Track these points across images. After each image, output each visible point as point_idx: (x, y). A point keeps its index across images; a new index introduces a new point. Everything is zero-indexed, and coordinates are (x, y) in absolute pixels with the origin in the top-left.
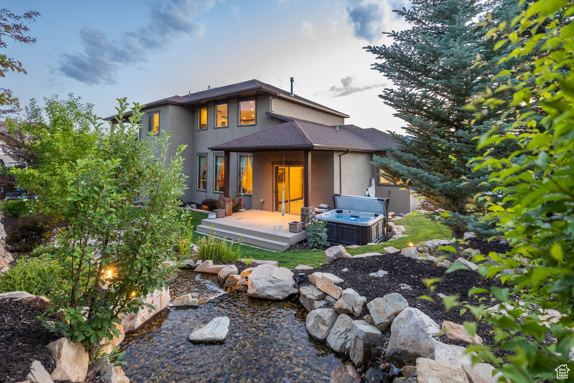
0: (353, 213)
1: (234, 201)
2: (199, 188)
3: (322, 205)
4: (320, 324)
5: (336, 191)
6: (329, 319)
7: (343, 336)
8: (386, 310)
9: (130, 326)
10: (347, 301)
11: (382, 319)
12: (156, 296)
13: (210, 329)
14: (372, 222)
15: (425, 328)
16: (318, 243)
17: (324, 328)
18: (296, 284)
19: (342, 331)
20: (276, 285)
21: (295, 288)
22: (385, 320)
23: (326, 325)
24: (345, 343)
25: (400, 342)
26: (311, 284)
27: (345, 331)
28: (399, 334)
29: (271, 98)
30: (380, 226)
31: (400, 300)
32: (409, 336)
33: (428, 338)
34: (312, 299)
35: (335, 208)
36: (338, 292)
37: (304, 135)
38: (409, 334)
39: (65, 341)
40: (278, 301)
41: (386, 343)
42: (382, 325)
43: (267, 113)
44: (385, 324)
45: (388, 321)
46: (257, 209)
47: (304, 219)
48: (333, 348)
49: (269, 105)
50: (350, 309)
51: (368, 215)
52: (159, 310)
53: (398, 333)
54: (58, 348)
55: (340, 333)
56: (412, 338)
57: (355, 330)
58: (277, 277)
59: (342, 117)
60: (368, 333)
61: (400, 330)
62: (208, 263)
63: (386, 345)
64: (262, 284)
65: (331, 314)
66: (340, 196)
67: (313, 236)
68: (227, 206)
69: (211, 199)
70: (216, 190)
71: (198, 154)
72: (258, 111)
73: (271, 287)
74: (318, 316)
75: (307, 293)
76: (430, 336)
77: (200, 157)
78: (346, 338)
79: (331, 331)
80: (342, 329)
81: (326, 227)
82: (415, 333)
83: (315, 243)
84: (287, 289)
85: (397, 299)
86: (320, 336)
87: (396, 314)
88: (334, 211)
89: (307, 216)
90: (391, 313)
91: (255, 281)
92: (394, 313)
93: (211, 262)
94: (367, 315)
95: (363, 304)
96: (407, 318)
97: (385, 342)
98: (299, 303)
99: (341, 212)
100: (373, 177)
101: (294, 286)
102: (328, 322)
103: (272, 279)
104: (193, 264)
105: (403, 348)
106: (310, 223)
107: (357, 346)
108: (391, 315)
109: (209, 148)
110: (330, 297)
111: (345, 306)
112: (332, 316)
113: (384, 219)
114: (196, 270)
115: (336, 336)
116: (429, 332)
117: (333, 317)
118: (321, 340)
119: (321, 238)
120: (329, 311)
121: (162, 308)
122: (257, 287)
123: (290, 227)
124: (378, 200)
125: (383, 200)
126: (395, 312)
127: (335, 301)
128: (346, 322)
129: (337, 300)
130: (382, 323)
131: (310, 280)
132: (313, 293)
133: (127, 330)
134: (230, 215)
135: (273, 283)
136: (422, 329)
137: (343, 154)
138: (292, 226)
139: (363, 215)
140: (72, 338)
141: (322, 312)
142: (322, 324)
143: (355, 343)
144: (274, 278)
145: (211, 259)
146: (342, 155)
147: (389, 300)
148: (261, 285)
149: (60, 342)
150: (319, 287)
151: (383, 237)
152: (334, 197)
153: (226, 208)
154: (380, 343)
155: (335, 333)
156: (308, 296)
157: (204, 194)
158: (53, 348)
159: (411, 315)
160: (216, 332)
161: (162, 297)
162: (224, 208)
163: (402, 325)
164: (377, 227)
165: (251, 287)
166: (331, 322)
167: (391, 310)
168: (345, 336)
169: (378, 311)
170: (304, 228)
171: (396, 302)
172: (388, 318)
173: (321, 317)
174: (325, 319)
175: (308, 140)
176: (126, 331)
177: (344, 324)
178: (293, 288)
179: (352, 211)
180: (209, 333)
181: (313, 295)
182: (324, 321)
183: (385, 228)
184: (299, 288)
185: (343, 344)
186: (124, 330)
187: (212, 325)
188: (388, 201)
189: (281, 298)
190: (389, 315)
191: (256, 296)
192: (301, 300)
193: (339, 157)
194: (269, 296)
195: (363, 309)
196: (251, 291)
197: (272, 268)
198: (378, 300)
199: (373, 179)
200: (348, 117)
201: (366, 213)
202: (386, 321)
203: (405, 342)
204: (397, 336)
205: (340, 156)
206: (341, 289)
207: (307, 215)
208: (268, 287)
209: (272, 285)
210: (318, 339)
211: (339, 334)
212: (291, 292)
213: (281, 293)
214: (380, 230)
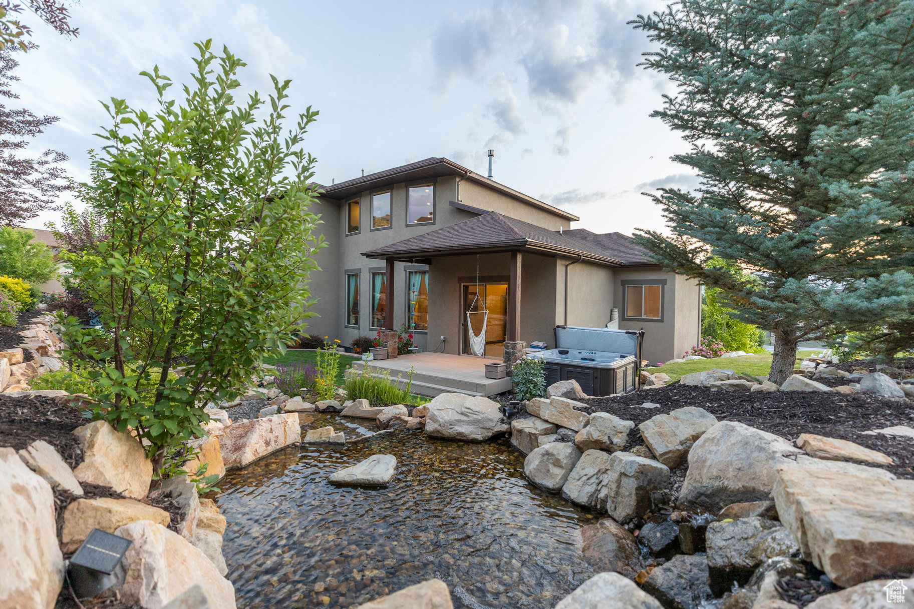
0: (584, 354)
1: (400, 338)
2: (349, 323)
3: (536, 343)
4: (551, 466)
5: (559, 321)
6: (566, 457)
7: (594, 480)
8: (677, 432)
9: (235, 460)
10: (599, 428)
11: (669, 445)
12: (277, 423)
13: (364, 468)
14: (616, 363)
15: (766, 443)
16: (530, 392)
17: (558, 472)
18: (505, 418)
19: (591, 474)
20: (471, 419)
21: (503, 423)
22: (674, 445)
23: (561, 467)
24: (598, 491)
25: (709, 475)
26: (531, 415)
27: (597, 474)
28: (708, 463)
29: (458, 180)
30: (630, 372)
31: (702, 416)
32: (730, 463)
33: (773, 458)
34: (535, 434)
35: (556, 348)
36: (581, 419)
37: (510, 228)
38: (729, 459)
39: (104, 429)
40: (475, 442)
41: (676, 485)
42: (670, 455)
43: (451, 203)
44: (676, 454)
45: (680, 448)
46: (435, 351)
47: (509, 360)
48: (575, 500)
49: (454, 190)
50: (605, 439)
51: (609, 357)
52: (283, 446)
53: (704, 461)
54: (91, 435)
55: (588, 477)
56: (736, 464)
57: (618, 465)
58: (473, 408)
59: (567, 219)
60: (644, 465)
61: (708, 456)
62: (361, 403)
63: (677, 488)
64: (448, 416)
65: (569, 451)
66: (564, 328)
67: (524, 381)
68: (390, 343)
69: (366, 338)
70: (373, 326)
71: (346, 271)
72: (437, 202)
73: (463, 421)
74: (547, 453)
75: (524, 426)
76: (778, 455)
77: (349, 276)
78: (598, 484)
79: (570, 476)
80: (591, 471)
81: (544, 369)
82: (744, 456)
83: (526, 393)
84: (489, 425)
85: (697, 415)
86: (550, 483)
87: (695, 438)
88: (556, 351)
89: (513, 355)
90: (686, 436)
91: (436, 413)
92: (693, 436)
93: (365, 403)
94: (637, 447)
95: (628, 431)
96: (722, 437)
97: (676, 483)
98: (510, 445)
99: (566, 352)
100: (615, 306)
101: (502, 421)
102: (564, 462)
103: (464, 410)
104: (338, 407)
105: (717, 484)
106: (519, 362)
107: (623, 491)
108: (687, 439)
109: (362, 254)
110: (565, 430)
111: (596, 435)
112: (571, 453)
113: (636, 363)
114: (343, 413)
115: (580, 483)
116: (775, 450)
117: (574, 456)
118: (553, 490)
119: (536, 385)
120: (565, 446)
121: (287, 443)
122: (441, 420)
123: (487, 371)
124: (627, 333)
125: (635, 333)
126: (694, 433)
127: (574, 434)
128: (599, 460)
129: (577, 432)
130: (670, 452)
131: (529, 410)
132: (536, 426)
133: (231, 466)
134: (394, 357)
135: (466, 415)
136: (758, 446)
137: (572, 263)
138: (490, 369)
139: (601, 357)
140: (118, 424)
141: (554, 448)
142: (555, 465)
143: (618, 487)
144: (469, 409)
145: (366, 397)
146: (569, 264)
147: (682, 417)
148: (447, 418)
149: (94, 426)
150: (546, 418)
151: (632, 390)
152: (556, 330)
153: (388, 346)
154: (665, 484)
155: (577, 478)
156: (527, 430)
157: (356, 331)
158: (81, 434)
159: (732, 430)
160: (373, 472)
161: (287, 426)
162: (386, 346)
163: (713, 448)
164: (625, 373)
165: (431, 421)
166: (570, 462)
167: (685, 432)
168: (597, 481)
169: (661, 434)
170: (509, 374)
171: (695, 419)
172: (682, 443)
173: (553, 455)
174: (560, 458)
175: (516, 233)
176: (227, 466)
177: (594, 463)
178: (499, 423)
179: (584, 352)
180: (362, 473)
181: (536, 429)
182: (558, 460)
183: (637, 379)
184: (510, 424)
185: (594, 493)
186: (225, 465)
187: (367, 464)
188: (642, 335)
189: (480, 437)
190: (683, 439)
191: (439, 435)
192: (514, 441)
193: (564, 268)
194: (460, 434)
195: (630, 438)
196: (430, 427)
197: (464, 397)
198: (660, 418)
199: (616, 310)
200: (576, 219)
201: (606, 354)
202: (677, 447)
203: (721, 474)
204: (703, 467)
205: (566, 267)
206: (586, 414)
207: (514, 353)
208: (459, 421)
209: (465, 418)
210: (548, 489)
211: (585, 478)
212: (497, 429)
213: (480, 431)
214: (630, 379)
